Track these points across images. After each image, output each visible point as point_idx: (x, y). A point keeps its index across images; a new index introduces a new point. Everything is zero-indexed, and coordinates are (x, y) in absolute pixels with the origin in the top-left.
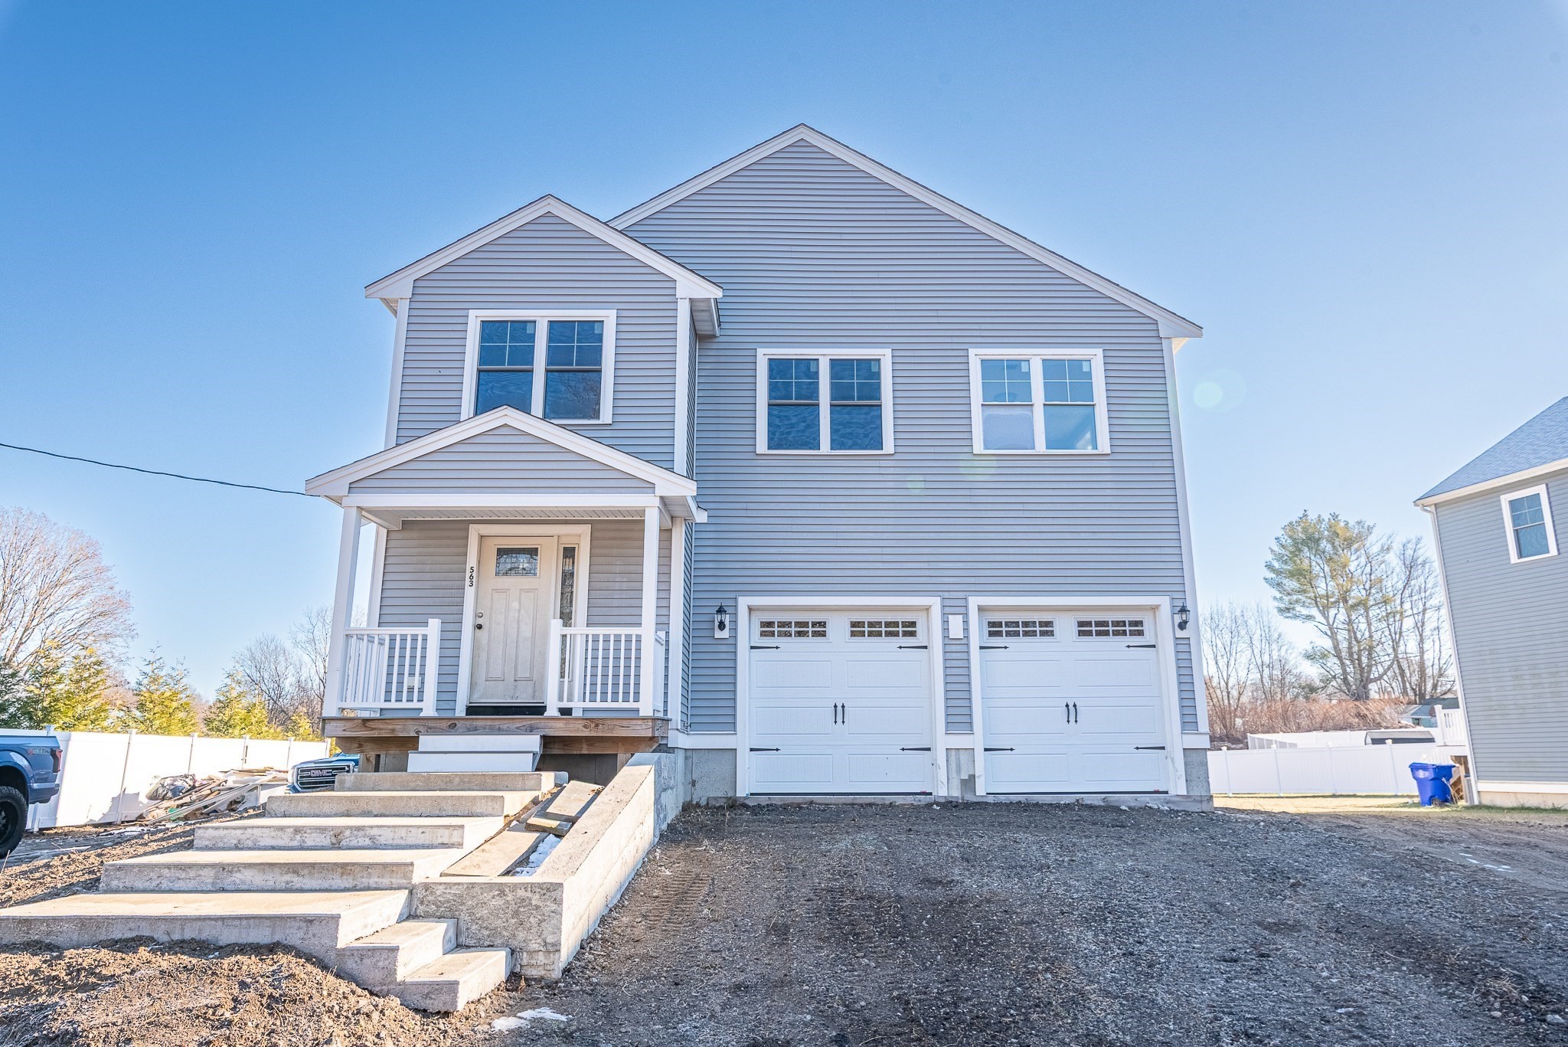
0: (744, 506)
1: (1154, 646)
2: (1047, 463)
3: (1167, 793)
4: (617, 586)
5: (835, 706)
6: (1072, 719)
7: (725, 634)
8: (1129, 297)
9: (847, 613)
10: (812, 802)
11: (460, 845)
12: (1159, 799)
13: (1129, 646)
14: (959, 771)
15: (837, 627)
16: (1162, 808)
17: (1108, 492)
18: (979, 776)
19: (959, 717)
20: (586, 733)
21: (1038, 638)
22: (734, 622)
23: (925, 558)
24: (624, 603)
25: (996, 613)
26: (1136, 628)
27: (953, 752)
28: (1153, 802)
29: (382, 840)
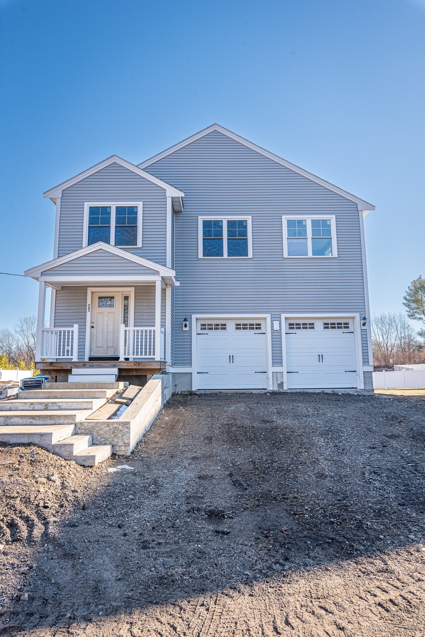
0: (194, 279)
1: (353, 332)
2: (312, 261)
3: (356, 388)
4: (145, 311)
5: (230, 356)
6: (321, 360)
7: (187, 329)
8: (346, 194)
9: (234, 320)
10: (221, 393)
11: (91, 409)
12: (353, 391)
13: (343, 333)
14: (277, 381)
15: (231, 326)
16: (354, 394)
17: (336, 273)
18: (285, 382)
19: (277, 360)
20: (135, 367)
21: (308, 330)
22: (191, 324)
23: (264, 299)
24: (148, 317)
25: (292, 320)
26: (346, 325)
27: (275, 373)
28: (351, 392)
29: (63, 407)
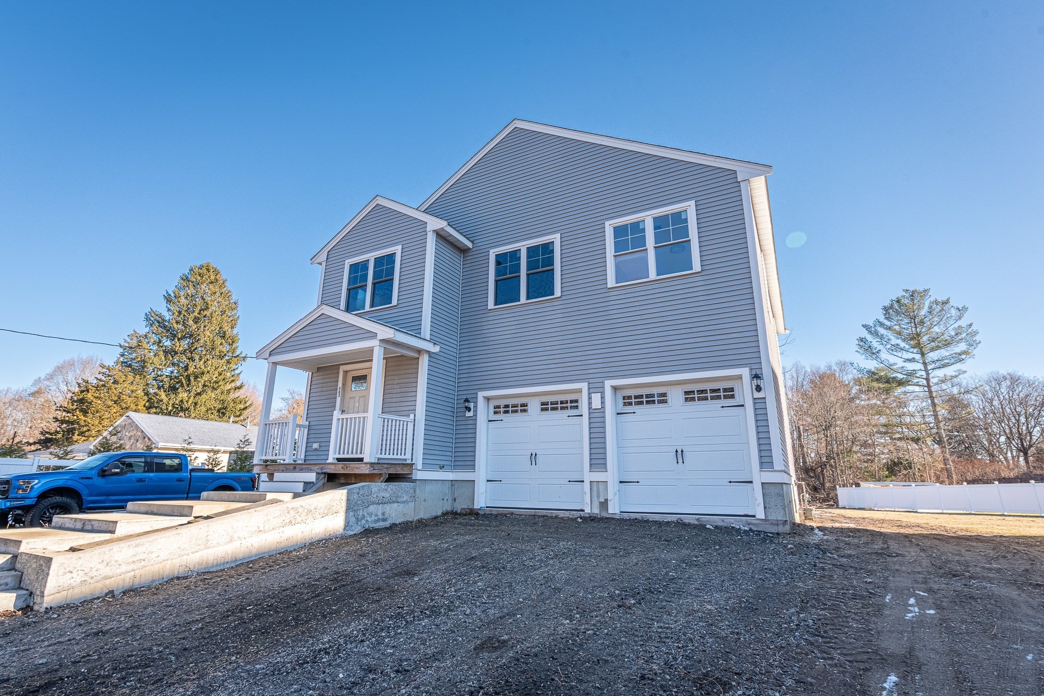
0: (482, 340)
1: (743, 406)
2: (657, 286)
3: (754, 516)
5: (532, 454)
6: (681, 461)
7: (471, 414)
9: (539, 397)
10: (512, 513)
13: (723, 407)
14: (598, 497)
15: (534, 406)
17: (701, 298)
18: (611, 500)
19: (598, 461)
21: (656, 405)
22: (476, 407)
23: (578, 359)
25: (628, 390)
26: (729, 393)
27: (595, 484)
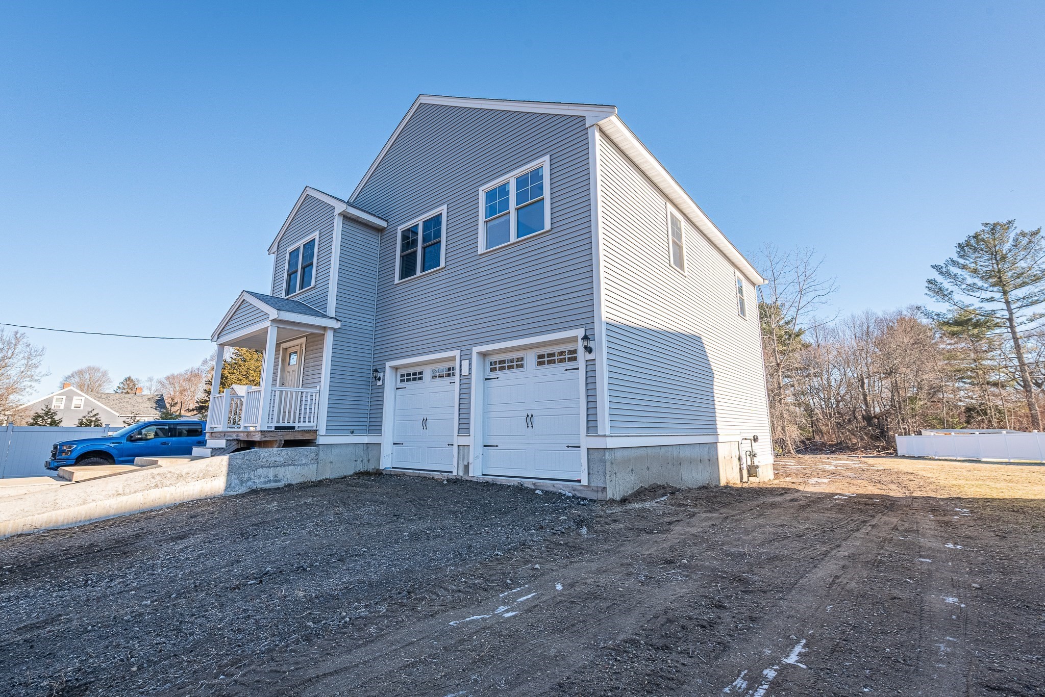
1: (579, 368)
2: (515, 249)
3: (581, 482)
5: (424, 420)
6: (530, 425)
7: (380, 383)
9: (430, 365)
10: (404, 474)
13: (565, 370)
14: (463, 460)
15: (427, 375)
17: (549, 258)
18: (471, 464)
19: (464, 425)
21: (515, 370)
22: (384, 376)
23: (455, 327)
25: (497, 355)
26: (571, 355)
27: (462, 447)
28: (564, 489)
